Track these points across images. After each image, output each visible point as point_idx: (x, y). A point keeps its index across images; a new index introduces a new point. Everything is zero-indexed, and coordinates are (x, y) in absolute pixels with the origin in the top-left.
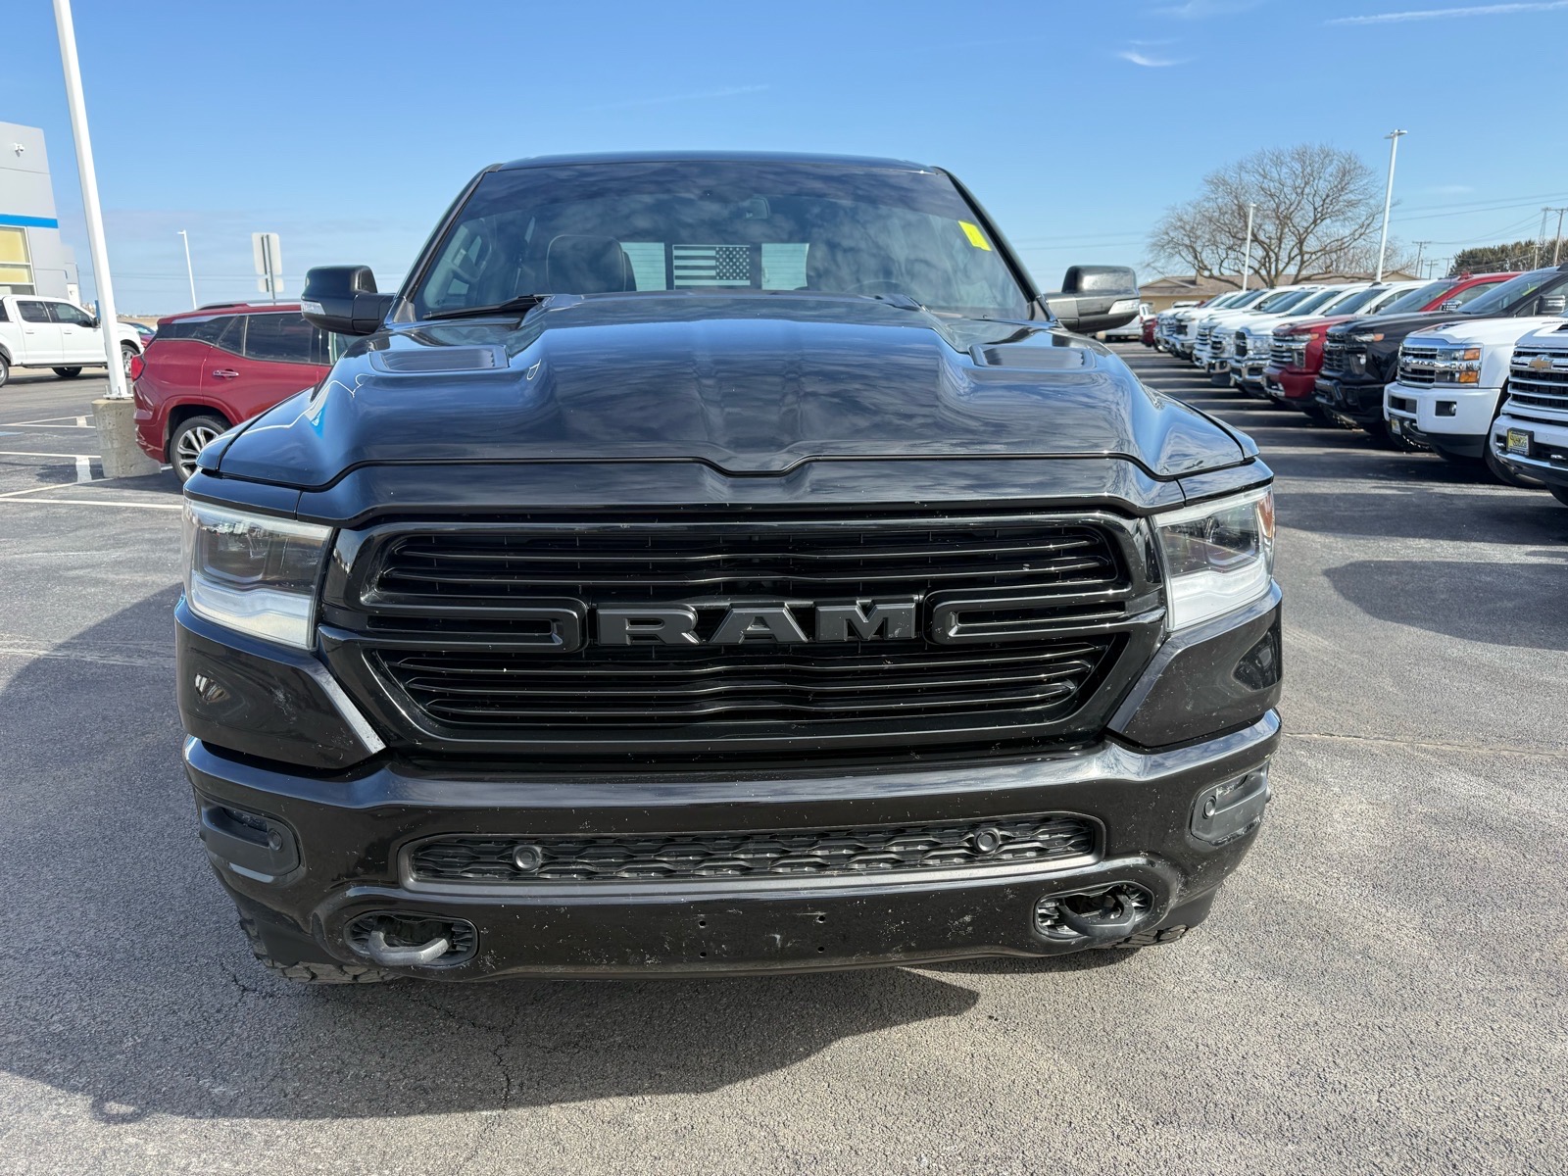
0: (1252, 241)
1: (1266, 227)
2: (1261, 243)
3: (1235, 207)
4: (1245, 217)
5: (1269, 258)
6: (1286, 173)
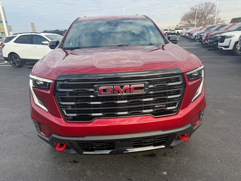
5: (200, 21)
6: (203, 7)
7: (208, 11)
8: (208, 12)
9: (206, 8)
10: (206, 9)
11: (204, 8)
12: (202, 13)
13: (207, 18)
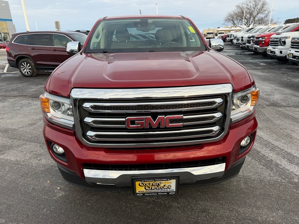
0: (245, 19)
1: (247, 16)
2: (246, 19)
3: (241, 12)
4: (243, 13)
5: (248, 22)
6: (252, 4)
7: (258, 10)
8: (257, 12)
9: (256, 6)
10: (256, 8)
11: (252, 6)
12: (251, 11)
13: (256, 19)
